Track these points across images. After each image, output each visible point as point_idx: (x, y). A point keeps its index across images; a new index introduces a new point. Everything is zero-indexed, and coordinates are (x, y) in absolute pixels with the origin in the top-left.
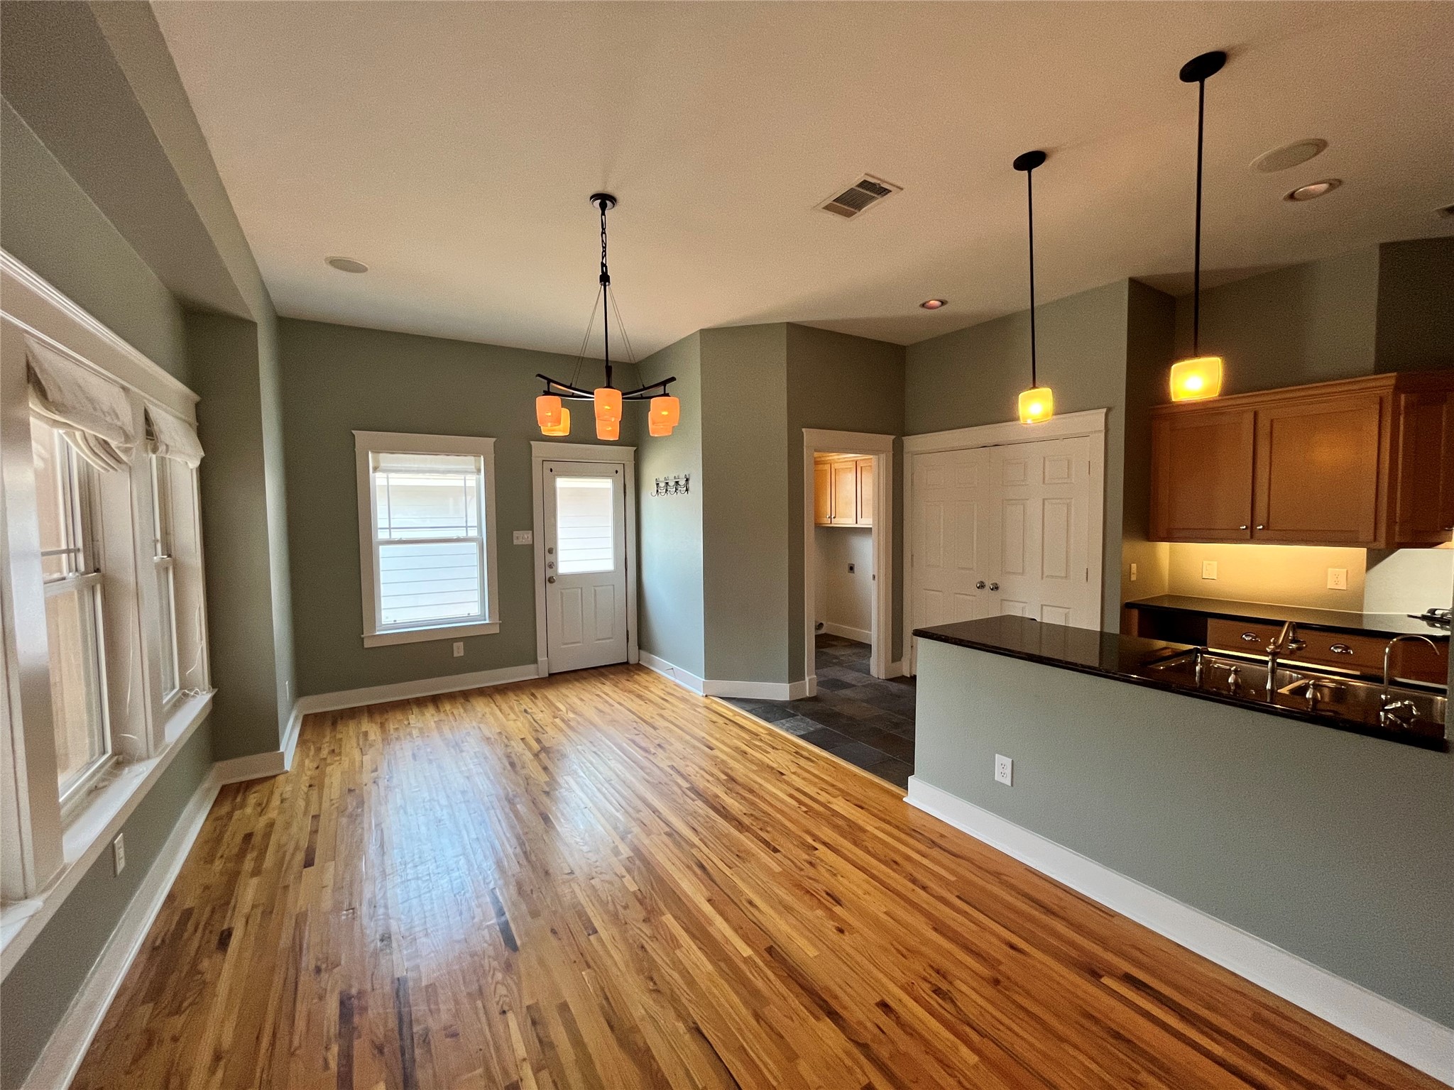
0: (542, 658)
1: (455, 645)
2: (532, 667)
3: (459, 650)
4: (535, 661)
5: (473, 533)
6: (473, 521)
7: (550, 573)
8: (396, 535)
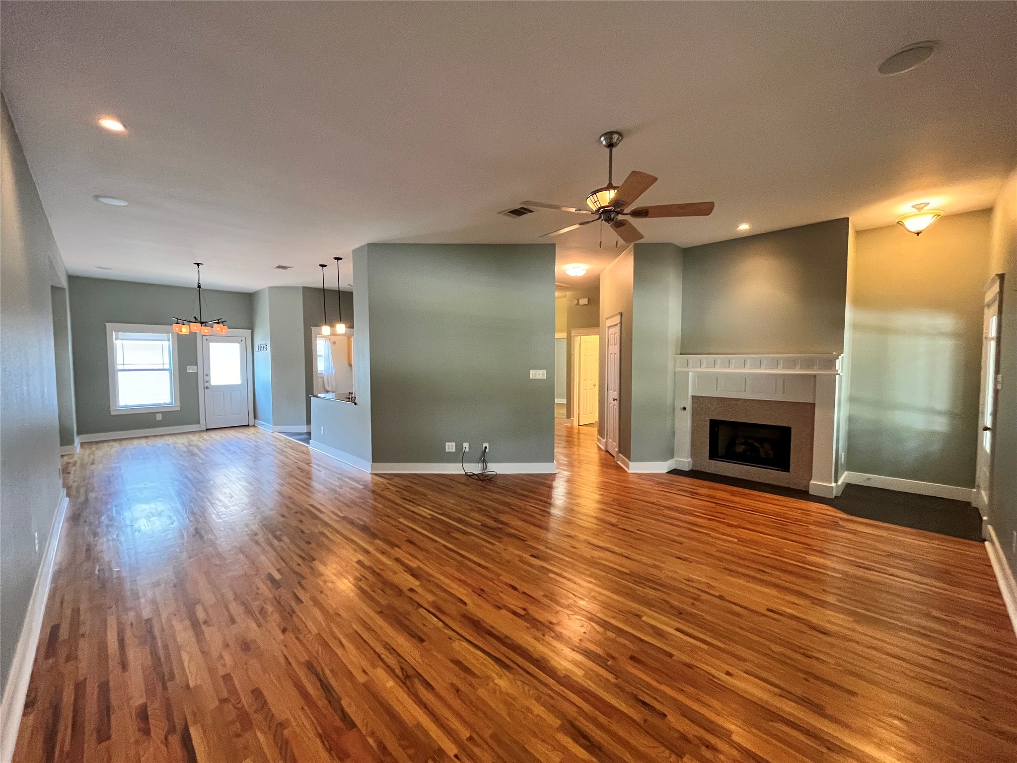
0: (202, 421)
1: (157, 415)
2: (198, 425)
3: (159, 417)
4: (199, 423)
5: (167, 367)
6: (167, 361)
7: (206, 384)
8: (126, 367)
